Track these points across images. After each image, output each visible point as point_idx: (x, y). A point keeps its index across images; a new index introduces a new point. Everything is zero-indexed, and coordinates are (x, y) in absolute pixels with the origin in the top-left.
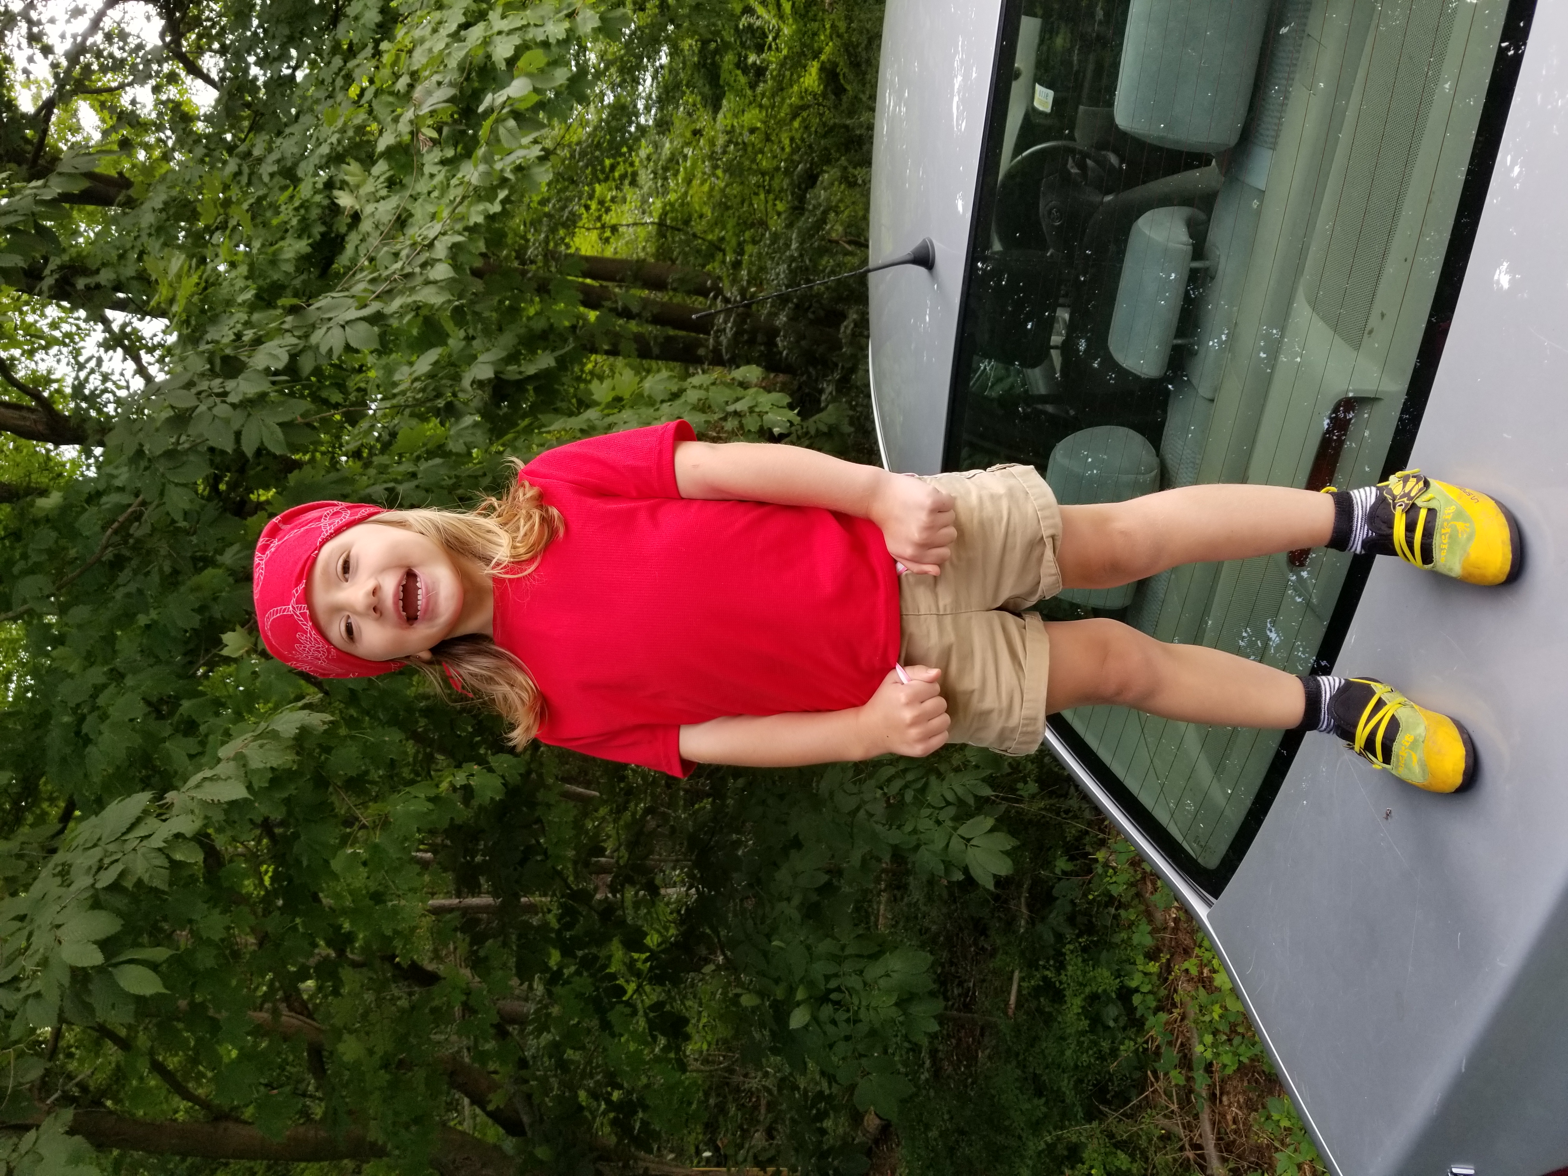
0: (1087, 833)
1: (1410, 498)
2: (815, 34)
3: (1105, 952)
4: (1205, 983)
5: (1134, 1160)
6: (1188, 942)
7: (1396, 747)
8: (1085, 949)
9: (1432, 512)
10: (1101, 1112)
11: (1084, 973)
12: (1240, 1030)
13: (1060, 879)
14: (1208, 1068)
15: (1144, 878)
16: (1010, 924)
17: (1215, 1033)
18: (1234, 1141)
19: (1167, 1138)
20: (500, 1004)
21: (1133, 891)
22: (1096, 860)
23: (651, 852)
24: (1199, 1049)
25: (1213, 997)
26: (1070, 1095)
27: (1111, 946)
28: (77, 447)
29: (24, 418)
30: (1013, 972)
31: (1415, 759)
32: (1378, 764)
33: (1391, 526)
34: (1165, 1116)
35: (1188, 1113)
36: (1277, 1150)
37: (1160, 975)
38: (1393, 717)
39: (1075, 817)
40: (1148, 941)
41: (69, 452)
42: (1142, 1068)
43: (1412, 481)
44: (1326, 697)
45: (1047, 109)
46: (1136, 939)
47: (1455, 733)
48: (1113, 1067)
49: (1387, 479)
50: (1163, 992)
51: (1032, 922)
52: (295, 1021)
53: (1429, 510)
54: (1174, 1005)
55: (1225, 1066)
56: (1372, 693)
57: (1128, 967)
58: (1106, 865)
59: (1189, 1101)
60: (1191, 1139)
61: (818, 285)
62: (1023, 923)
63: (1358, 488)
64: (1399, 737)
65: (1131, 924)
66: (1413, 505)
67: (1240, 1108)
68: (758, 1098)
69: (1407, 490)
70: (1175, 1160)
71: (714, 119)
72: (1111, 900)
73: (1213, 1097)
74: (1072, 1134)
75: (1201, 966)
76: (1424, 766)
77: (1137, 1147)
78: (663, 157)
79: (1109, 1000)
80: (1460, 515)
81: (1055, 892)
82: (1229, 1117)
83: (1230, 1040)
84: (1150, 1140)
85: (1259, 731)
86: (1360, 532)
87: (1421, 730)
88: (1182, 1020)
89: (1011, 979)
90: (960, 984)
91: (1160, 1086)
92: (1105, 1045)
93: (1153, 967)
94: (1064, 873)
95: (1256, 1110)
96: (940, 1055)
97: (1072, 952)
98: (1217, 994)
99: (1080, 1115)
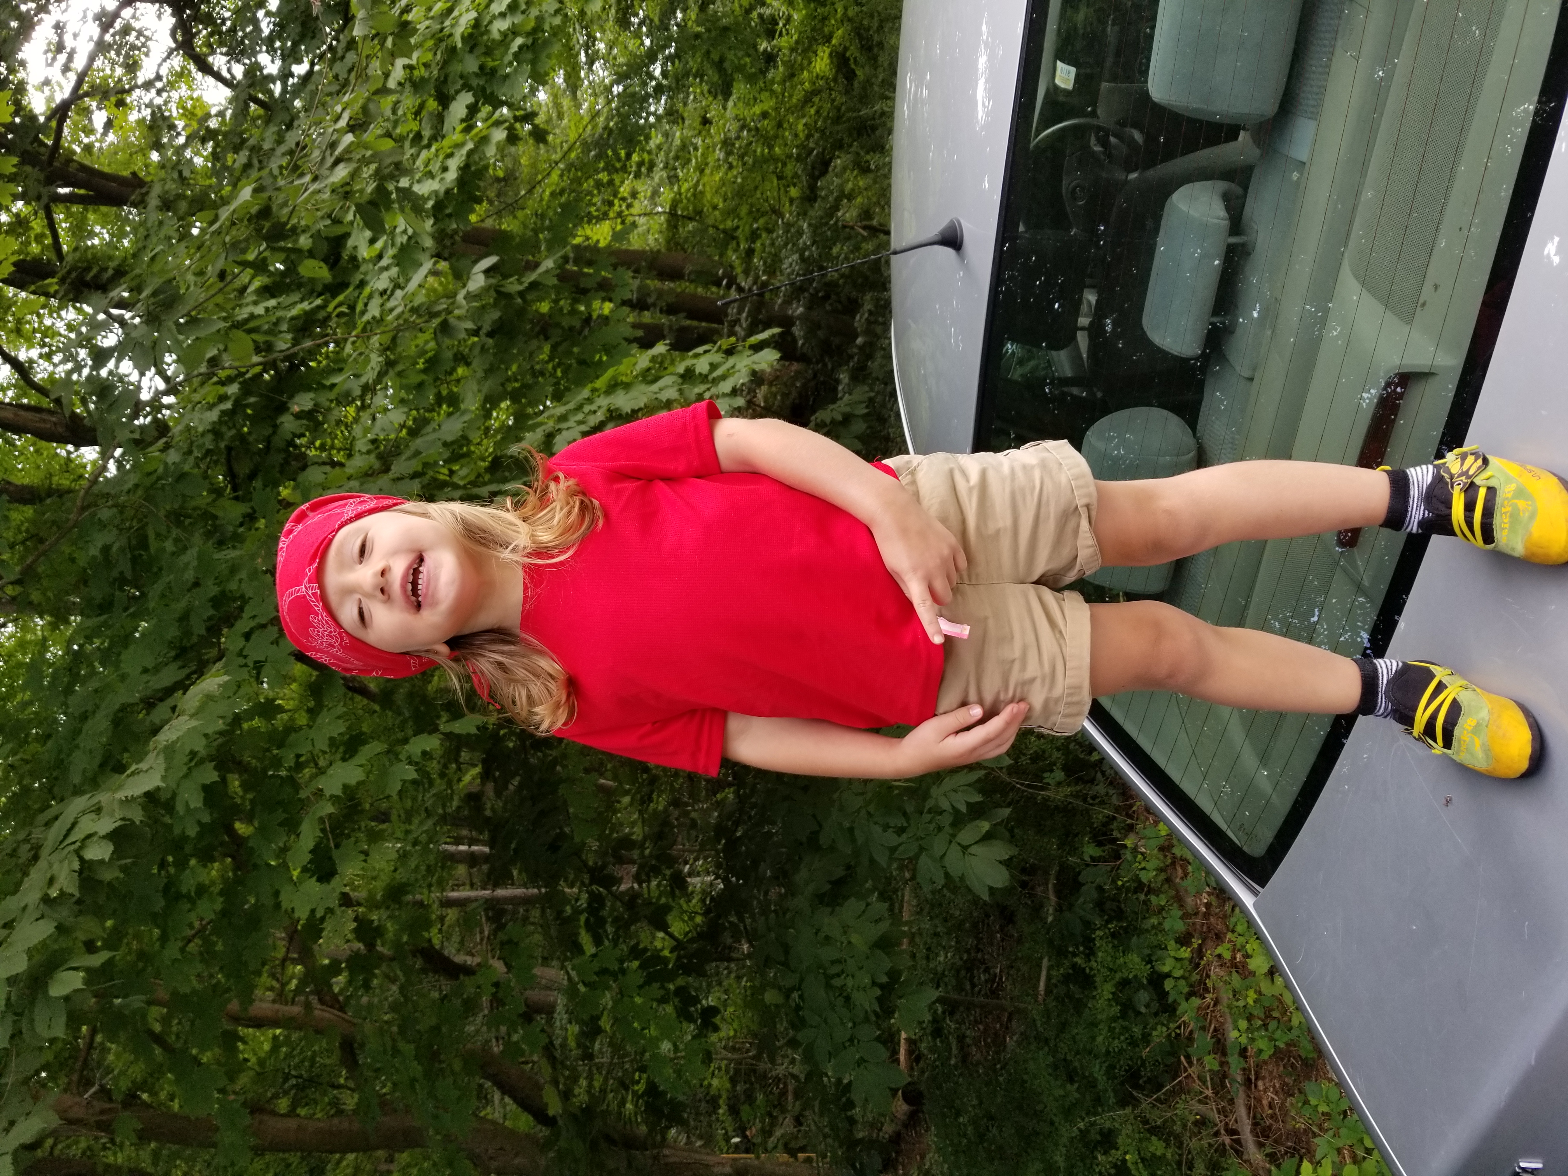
0: (1114, 818)
1: (1469, 477)
2: (825, 19)
3: (1135, 939)
4: (1239, 967)
5: (1168, 1145)
6: (1220, 926)
7: (1457, 731)
8: (1114, 935)
9: (1492, 491)
10: (1135, 1099)
11: (1114, 958)
12: (1275, 1014)
13: (1088, 865)
14: (1243, 1052)
15: (1173, 863)
16: (1037, 910)
17: (1250, 1018)
18: (1270, 1127)
19: (1203, 1122)
20: (528, 993)
21: (1163, 876)
22: (1125, 846)
23: (674, 843)
24: (1234, 1034)
25: (1248, 981)
26: (1102, 1081)
27: (1140, 932)
28: (97, 448)
29: (44, 421)
30: (1041, 958)
31: (1478, 743)
32: (1438, 748)
33: (1449, 505)
34: (1200, 1101)
35: (1222, 1098)
36: (1315, 1135)
37: (1191, 960)
38: (1455, 701)
39: (1102, 803)
40: (1180, 927)
41: (90, 454)
42: (1174, 1053)
43: (1470, 459)
44: (1384, 679)
45: (1069, 86)
46: (1167, 925)
47: (1520, 716)
48: (1145, 1053)
49: (1442, 456)
50: (1195, 977)
51: (1059, 909)
52: (327, 1015)
53: (1489, 488)
54: (1207, 990)
55: (1260, 1051)
56: (1432, 676)
57: (1160, 952)
58: (1135, 850)
59: (1224, 1086)
60: (1227, 1124)
61: (832, 274)
62: (1051, 911)
63: (1414, 465)
64: (1460, 721)
65: (1161, 909)
66: (1472, 483)
67: (1276, 1093)
68: (785, 1084)
69: (1465, 468)
70: (1210, 1145)
71: (725, 108)
72: (1140, 886)
73: (1248, 1082)
74: (1104, 1120)
75: (1234, 950)
76: (1487, 751)
77: (1170, 1134)
78: (673, 149)
79: (1141, 986)
80: (1520, 493)
81: (1081, 878)
82: (1265, 1102)
83: (1265, 1026)
84: (1184, 1126)
85: (1307, 717)
86: (1417, 512)
87: (1484, 714)
88: (1215, 1005)
89: (1039, 966)
90: (987, 970)
91: (1193, 1071)
92: (1137, 1030)
93: (1185, 953)
94: (1093, 859)
95: (1293, 1095)
96: (968, 1041)
97: (1101, 938)
98: (1250, 978)
99: (1112, 1100)
